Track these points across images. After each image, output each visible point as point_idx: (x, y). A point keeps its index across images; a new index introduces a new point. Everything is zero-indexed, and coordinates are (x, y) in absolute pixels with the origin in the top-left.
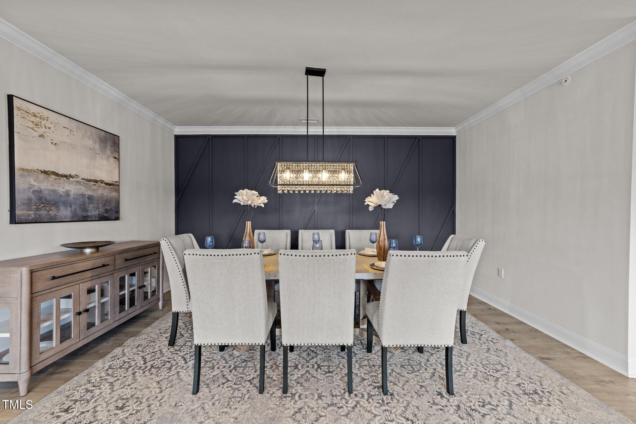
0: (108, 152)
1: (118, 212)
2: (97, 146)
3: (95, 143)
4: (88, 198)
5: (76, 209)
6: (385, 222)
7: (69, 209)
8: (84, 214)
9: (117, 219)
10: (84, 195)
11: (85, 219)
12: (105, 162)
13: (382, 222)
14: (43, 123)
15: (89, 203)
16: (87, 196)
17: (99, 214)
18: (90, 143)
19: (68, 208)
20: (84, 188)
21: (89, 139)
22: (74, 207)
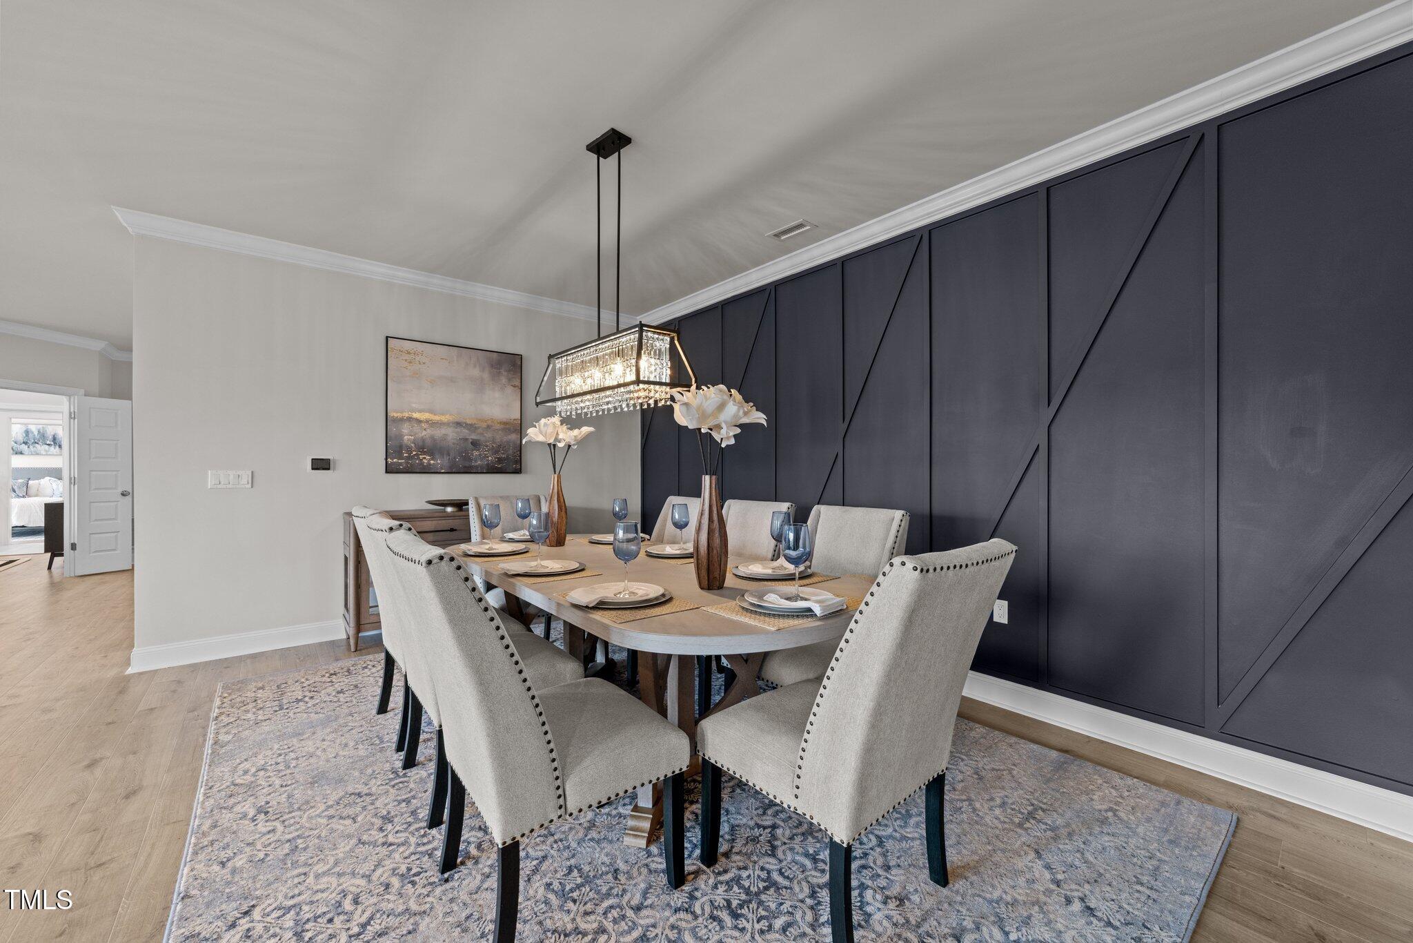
0: (504, 380)
1: (519, 461)
2: (486, 375)
3: (483, 370)
4: (472, 443)
5: (455, 458)
6: (714, 477)
7: (446, 459)
8: (467, 464)
9: (518, 471)
10: (467, 439)
11: (468, 470)
12: (497, 394)
13: (707, 477)
14: (417, 359)
15: (473, 450)
16: (471, 441)
17: (488, 465)
18: (476, 372)
19: (445, 456)
20: (467, 431)
21: (475, 366)
22: (452, 455)
